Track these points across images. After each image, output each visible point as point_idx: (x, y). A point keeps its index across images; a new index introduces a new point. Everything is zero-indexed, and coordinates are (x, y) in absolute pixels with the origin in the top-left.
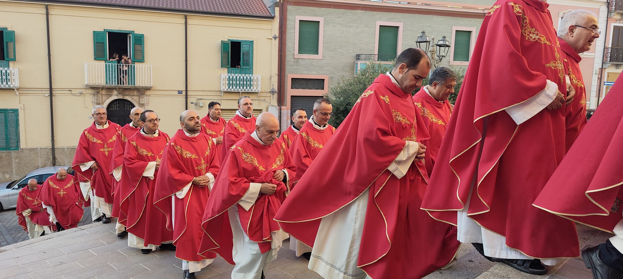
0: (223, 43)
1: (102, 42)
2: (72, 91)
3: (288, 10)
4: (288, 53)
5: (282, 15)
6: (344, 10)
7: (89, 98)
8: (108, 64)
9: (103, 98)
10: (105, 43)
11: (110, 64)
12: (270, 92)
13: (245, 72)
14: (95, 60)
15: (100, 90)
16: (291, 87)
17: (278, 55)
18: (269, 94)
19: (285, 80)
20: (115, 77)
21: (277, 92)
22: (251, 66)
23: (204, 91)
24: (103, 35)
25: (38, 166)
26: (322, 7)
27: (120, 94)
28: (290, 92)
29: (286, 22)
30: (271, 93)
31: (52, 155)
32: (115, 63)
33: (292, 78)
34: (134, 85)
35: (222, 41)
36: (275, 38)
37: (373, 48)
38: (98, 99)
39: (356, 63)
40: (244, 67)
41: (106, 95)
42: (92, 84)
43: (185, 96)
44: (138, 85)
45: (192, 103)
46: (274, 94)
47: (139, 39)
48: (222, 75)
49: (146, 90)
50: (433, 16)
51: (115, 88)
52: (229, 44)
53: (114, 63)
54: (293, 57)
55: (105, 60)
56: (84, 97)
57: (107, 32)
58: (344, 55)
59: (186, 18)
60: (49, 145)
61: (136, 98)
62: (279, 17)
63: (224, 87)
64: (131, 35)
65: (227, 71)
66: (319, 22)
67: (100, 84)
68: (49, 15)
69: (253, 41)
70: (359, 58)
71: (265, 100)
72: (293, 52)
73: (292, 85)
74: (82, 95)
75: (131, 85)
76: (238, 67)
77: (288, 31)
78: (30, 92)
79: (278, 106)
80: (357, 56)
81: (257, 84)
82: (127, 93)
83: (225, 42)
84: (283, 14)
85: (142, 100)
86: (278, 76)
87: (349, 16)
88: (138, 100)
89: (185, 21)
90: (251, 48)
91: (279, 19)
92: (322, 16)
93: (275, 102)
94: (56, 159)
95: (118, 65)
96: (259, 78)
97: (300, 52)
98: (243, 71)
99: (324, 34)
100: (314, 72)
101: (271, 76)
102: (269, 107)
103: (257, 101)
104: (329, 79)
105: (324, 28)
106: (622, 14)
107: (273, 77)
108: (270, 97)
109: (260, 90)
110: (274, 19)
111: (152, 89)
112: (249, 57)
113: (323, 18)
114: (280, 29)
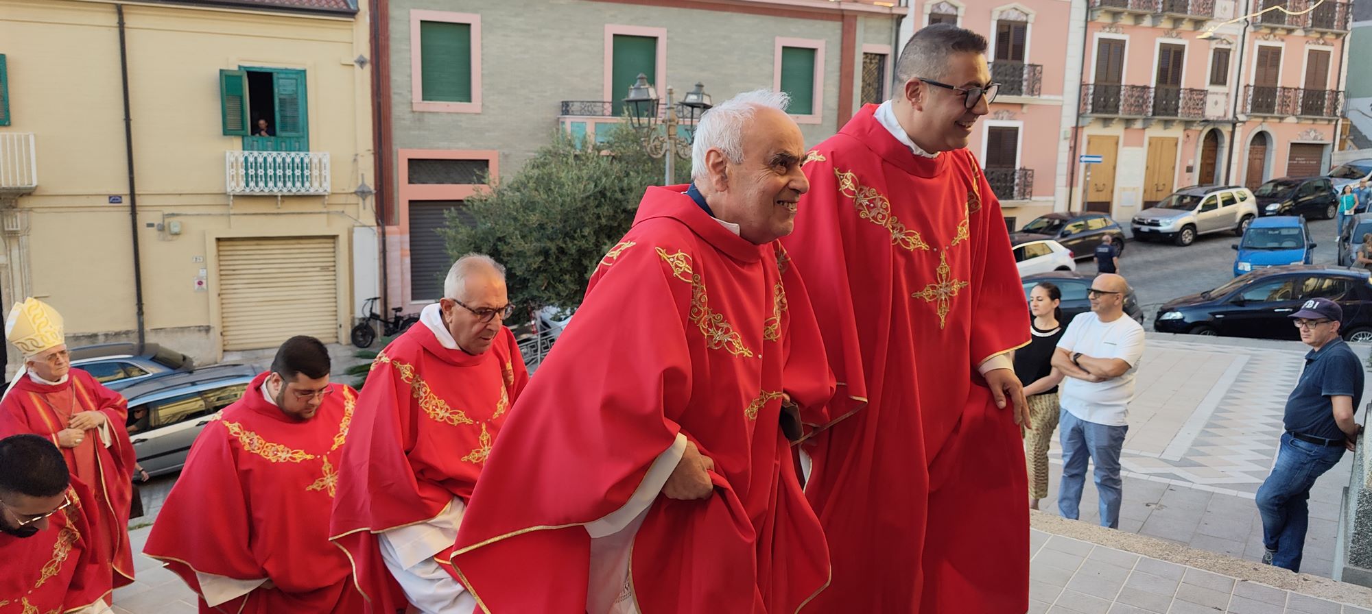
0: (226, 76)
4: (395, 99)
5: (378, 7)
12: (355, 193)
13: (288, 145)
16: (409, 178)
18: (354, 199)
19: (391, 164)
21: (374, 192)
22: (303, 131)
23: (180, 194)
28: (406, 192)
29: (387, 24)
30: (358, 195)
33: (410, 160)
35: (221, 71)
36: (362, 63)
37: (598, 88)
39: (561, 122)
40: (284, 134)
43: (129, 209)
45: (149, 225)
46: (366, 197)
48: (228, 154)
49: (22, 196)
52: (240, 77)
54: (410, 109)
58: (532, 103)
59: (120, 14)
62: (368, 13)
63: (233, 184)
65: (241, 143)
66: (469, 25)
69: (305, 71)
70: (568, 111)
71: (343, 212)
72: (410, 97)
73: (409, 176)
76: (270, 135)
77: (394, 45)
79: (378, 225)
80: (563, 105)
81: (320, 175)
83: (227, 73)
84: (377, 4)
85: (10, 220)
86: (374, 154)
89: (117, 21)
90: (300, 88)
91: (367, 19)
92: (475, 11)
93: (368, 217)
96: (324, 161)
97: (427, 94)
98: (283, 144)
99: (482, 55)
100: (462, 144)
101: (357, 155)
102: (356, 229)
103: (325, 216)
104: (501, 158)
105: (482, 39)
106: (1115, 15)
107: (362, 156)
108: (358, 204)
109: (329, 190)
110: (356, 16)
111: (37, 192)
112: (297, 110)
113: (479, 16)
114: (374, 42)
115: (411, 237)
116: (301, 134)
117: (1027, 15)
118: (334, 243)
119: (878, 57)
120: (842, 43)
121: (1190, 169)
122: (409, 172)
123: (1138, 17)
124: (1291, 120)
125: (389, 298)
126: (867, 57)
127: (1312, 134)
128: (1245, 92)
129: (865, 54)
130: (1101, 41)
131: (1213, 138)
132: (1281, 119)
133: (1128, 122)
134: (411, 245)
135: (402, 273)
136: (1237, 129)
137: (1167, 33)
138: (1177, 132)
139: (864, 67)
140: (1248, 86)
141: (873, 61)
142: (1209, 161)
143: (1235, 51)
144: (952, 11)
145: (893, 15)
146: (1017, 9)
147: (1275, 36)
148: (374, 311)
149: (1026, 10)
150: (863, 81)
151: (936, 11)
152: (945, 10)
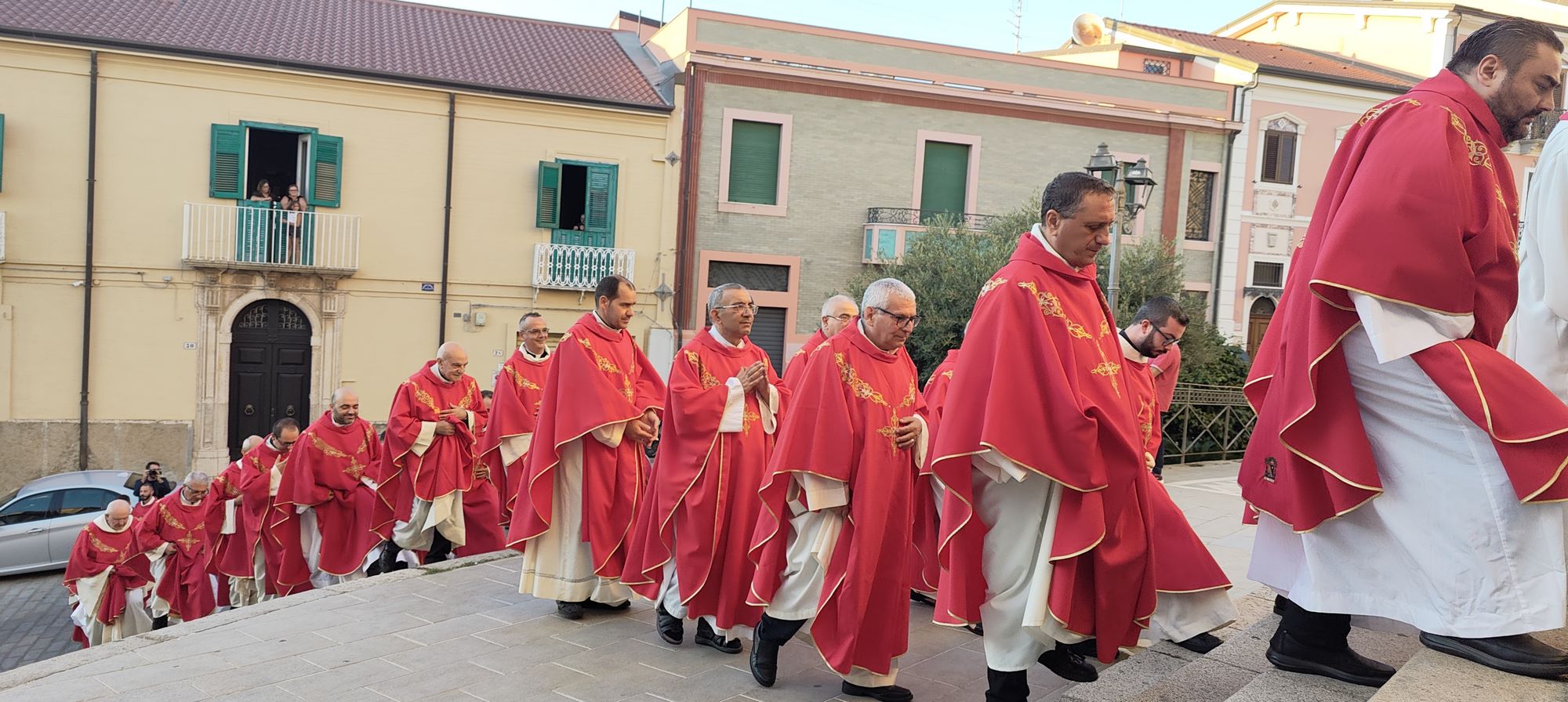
0: (545, 168)
1: (235, 152)
2: (144, 276)
3: (707, 93)
4: (702, 198)
5: (692, 106)
6: (841, 99)
7: (189, 295)
8: (247, 210)
9: (224, 296)
10: (241, 153)
11: (252, 208)
12: (655, 293)
13: (595, 241)
14: (210, 197)
15: (220, 275)
17: (677, 201)
18: (653, 299)
19: (693, 265)
20: (262, 244)
21: (674, 293)
22: (610, 227)
23: (489, 285)
24: (236, 134)
25: (40, 471)
26: (790, 91)
27: (271, 286)
29: (701, 121)
30: (657, 295)
31: (79, 443)
32: (263, 207)
33: (711, 262)
34: (311, 264)
35: (541, 163)
36: (673, 160)
37: (909, 196)
38: (212, 298)
39: (867, 230)
40: (592, 229)
41: (235, 287)
42: (201, 257)
43: (440, 297)
44: (322, 266)
45: (457, 315)
46: (665, 298)
47: (331, 151)
48: (537, 246)
49: (341, 278)
50: (1052, 123)
51: (259, 271)
52: (558, 169)
53: (261, 207)
54: (715, 209)
55: (238, 200)
56: (176, 293)
57: (247, 127)
58: (838, 209)
59: (452, 103)
60: (75, 416)
61: (313, 298)
62: (683, 110)
63: (541, 277)
64: (309, 139)
65: (550, 237)
66: (780, 126)
67: (221, 259)
68: (98, 79)
69: (617, 166)
70: (876, 218)
71: (641, 312)
72: (716, 197)
73: (709, 278)
74: (170, 286)
75: (304, 263)
76: (579, 229)
77: (705, 144)
78: (33, 274)
79: (675, 328)
80: (870, 213)
82: (290, 285)
83: (548, 166)
84: (693, 101)
85: (328, 301)
86: (677, 253)
87: (852, 113)
88: (317, 304)
89: (448, 110)
90: (611, 182)
91: (682, 117)
92: (788, 111)
93: (666, 317)
94: (90, 453)
95: (271, 213)
96: (629, 258)
97: (733, 196)
98: (590, 240)
99: (792, 156)
100: (766, 249)
101: (660, 253)
102: (653, 330)
104: (802, 265)
105: (792, 140)
107: (665, 255)
108: (656, 305)
110: (672, 113)
111: (356, 275)
112: (606, 206)
113: (792, 116)
114: (686, 138)
116: (608, 229)
119: (1206, 175)
120: (1168, 159)
122: (709, 274)
126: (1194, 175)
129: (1193, 171)
139: (1191, 186)
141: (1201, 180)
144: (1291, 129)
150: (1189, 201)
151: (1273, 128)
152: (1283, 126)
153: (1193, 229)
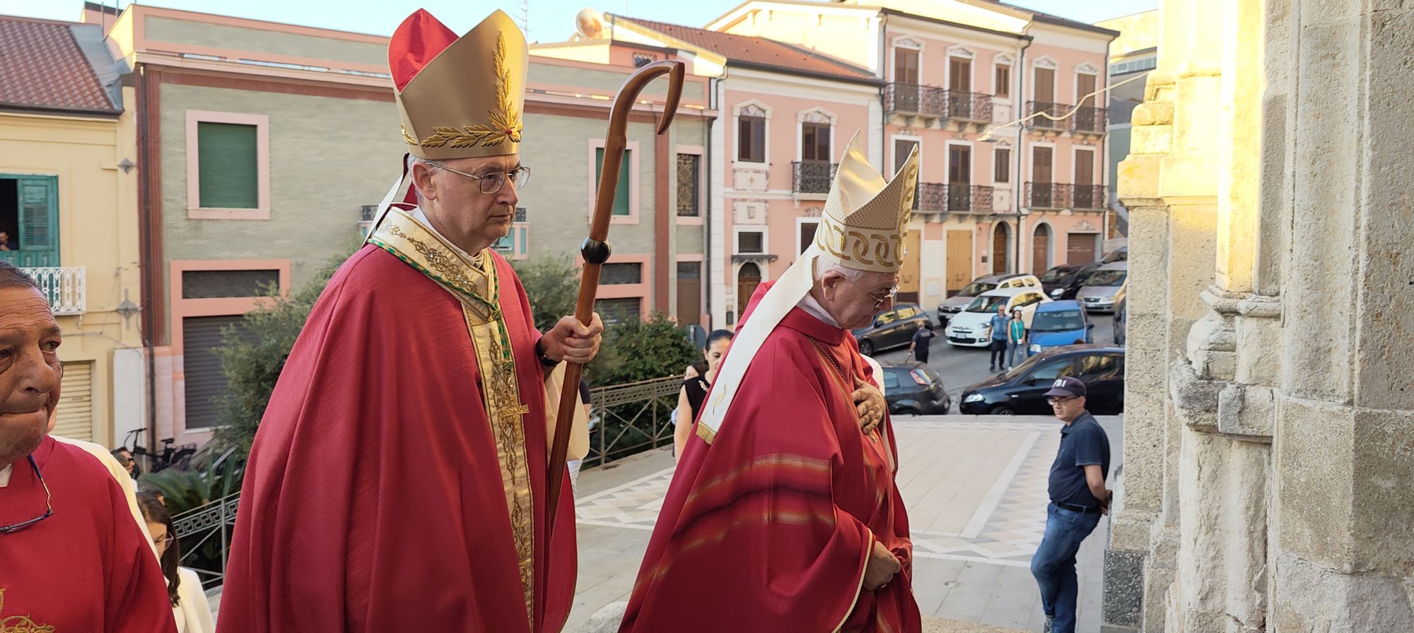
3: (164, 96)
4: (167, 206)
6: (319, 98)
12: (117, 311)
13: (34, 260)
16: (183, 293)
18: (115, 318)
19: (162, 278)
21: (140, 309)
22: (54, 243)
28: (179, 307)
29: (158, 125)
30: (120, 313)
33: (184, 273)
36: (127, 167)
39: (362, 228)
40: (29, 248)
46: (130, 315)
54: (185, 217)
58: (329, 209)
62: (135, 114)
66: (255, 127)
69: (56, 177)
71: (101, 333)
72: (185, 203)
73: (183, 289)
77: (166, 148)
79: (145, 345)
80: (364, 210)
81: (74, 292)
86: (141, 267)
90: (49, 195)
91: (134, 120)
92: (261, 113)
93: (133, 337)
96: (78, 276)
97: (203, 203)
98: (28, 259)
99: (270, 157)
100: (249, 253)
101: (119, 268)
102: (117, 351)
103: (79, 338)
104: (293, 268)
105: (270, 141)
106: (908, 119)
107: (126, 269)
108: (120, 323)
109: (84, 309)
110: (121, 117)
112: (46, 221)
113: (267, 117)
114: (141, 144)
115: (185, 358)
116: (51, 246)
117: (829, 118)
118: (90, 368)
119: (692, 158)
120: (656, 144)
121: (984, 260)
122: (183, 285)
123: (928, 121)
124: (1066, 212)
125: (157, 428)
126: (681, 158)
127: (1085, 225)
128: (1026, 188)
129: (679, 154)
130: (898, 142)
131: (1002, 229)
132: (1058, 212)
133: (927, 217)
134: (185, 367)
135: (174, 399)
136: (1022, 222)
137: (954, 136)
138: (970, 225)
139: (679, 168)
140: (1026, 183)
141: (687, 162)
142: (1000, 252)
143: (1013, 151)
144: (760, 114)
145: (704, 117)
146: (820, 113)
147: (1046, 138)
148: (138, 444)
149: (829, 113)
150: (679, 181)
151: (745, 114)
152: (753, 112)
153: (684, 206)
